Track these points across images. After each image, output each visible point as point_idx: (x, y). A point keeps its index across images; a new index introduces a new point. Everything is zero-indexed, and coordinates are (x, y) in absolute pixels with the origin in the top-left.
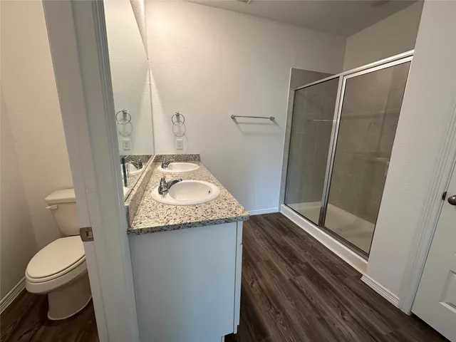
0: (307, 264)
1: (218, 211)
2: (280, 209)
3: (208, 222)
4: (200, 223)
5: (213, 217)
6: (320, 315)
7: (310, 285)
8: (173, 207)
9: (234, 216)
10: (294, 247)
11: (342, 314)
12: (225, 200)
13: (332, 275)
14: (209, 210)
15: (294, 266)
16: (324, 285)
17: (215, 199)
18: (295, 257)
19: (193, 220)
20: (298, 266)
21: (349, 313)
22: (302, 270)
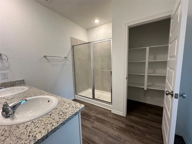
0: (95, 116)
1: (66, 111)
2: (75, 98)
3: (66, 121)
4: (61, 124)
5: (68, 116)
6: (107, 134)
7: (99, 124)
8: (30, 123)
9: (78, 109)
10: (87, 112)
11: (113, 128)
12: (64, 102)
13: (104, 116)
14: (61, 113)
15: (91, 120)
16: (104, 121)
17: (58, 104)
18: (89, 116)
19: (56, 125)
20: (92, 119)
21: (114, 127)
22: (94, 120)
